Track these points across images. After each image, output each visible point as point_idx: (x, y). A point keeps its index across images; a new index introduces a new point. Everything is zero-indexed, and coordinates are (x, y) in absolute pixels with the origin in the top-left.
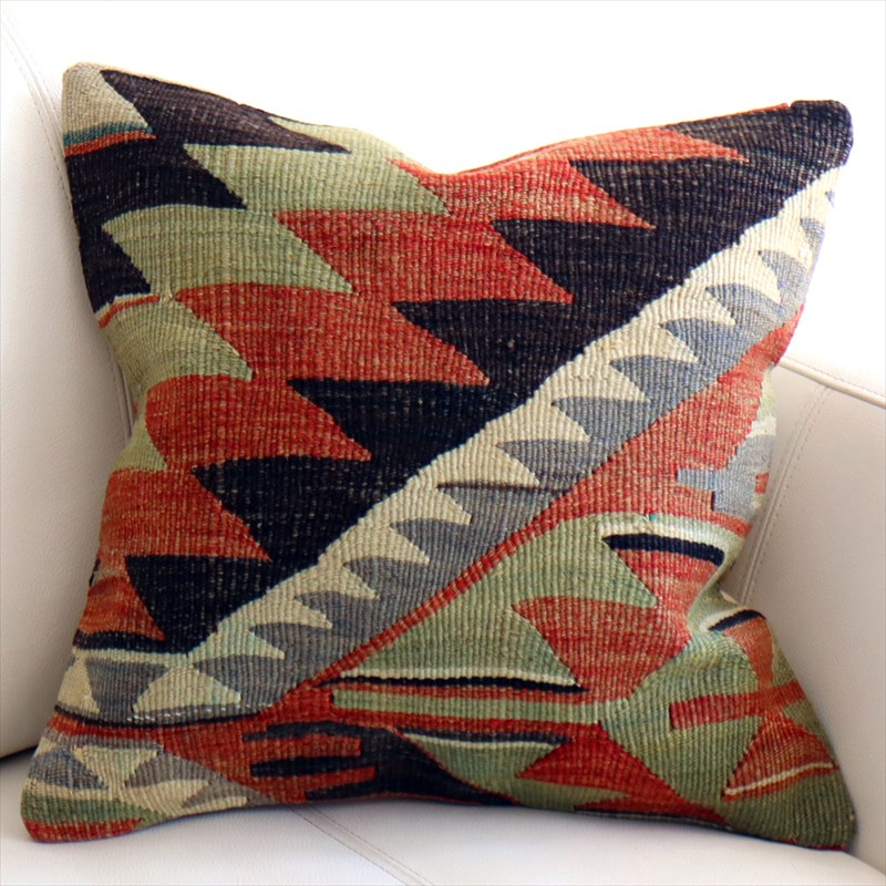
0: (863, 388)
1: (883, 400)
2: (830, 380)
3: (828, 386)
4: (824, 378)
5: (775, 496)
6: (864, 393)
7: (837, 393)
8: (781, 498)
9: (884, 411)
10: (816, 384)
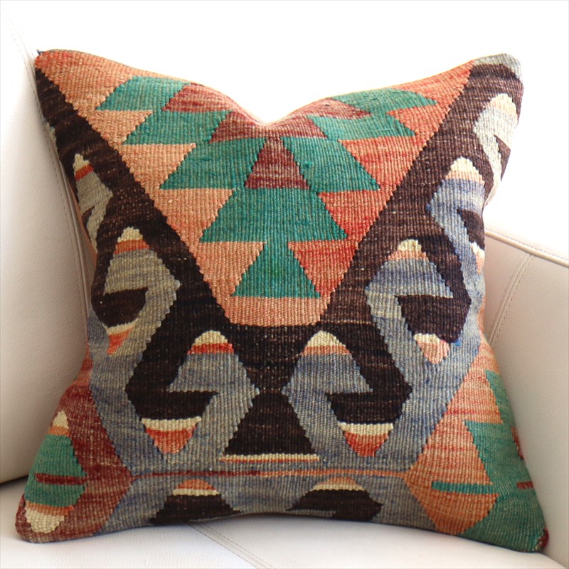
0: (554, 255)
1: (567, 263)
2: (533, 250)
3: (531, 254)
4: (529, 249)
5: (496, 324)
6: (555, 258)
7: (537, 258)
8: (500, 325)
9: (568, 269)
10: (524, 253)
